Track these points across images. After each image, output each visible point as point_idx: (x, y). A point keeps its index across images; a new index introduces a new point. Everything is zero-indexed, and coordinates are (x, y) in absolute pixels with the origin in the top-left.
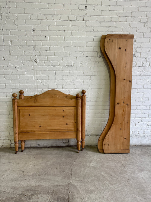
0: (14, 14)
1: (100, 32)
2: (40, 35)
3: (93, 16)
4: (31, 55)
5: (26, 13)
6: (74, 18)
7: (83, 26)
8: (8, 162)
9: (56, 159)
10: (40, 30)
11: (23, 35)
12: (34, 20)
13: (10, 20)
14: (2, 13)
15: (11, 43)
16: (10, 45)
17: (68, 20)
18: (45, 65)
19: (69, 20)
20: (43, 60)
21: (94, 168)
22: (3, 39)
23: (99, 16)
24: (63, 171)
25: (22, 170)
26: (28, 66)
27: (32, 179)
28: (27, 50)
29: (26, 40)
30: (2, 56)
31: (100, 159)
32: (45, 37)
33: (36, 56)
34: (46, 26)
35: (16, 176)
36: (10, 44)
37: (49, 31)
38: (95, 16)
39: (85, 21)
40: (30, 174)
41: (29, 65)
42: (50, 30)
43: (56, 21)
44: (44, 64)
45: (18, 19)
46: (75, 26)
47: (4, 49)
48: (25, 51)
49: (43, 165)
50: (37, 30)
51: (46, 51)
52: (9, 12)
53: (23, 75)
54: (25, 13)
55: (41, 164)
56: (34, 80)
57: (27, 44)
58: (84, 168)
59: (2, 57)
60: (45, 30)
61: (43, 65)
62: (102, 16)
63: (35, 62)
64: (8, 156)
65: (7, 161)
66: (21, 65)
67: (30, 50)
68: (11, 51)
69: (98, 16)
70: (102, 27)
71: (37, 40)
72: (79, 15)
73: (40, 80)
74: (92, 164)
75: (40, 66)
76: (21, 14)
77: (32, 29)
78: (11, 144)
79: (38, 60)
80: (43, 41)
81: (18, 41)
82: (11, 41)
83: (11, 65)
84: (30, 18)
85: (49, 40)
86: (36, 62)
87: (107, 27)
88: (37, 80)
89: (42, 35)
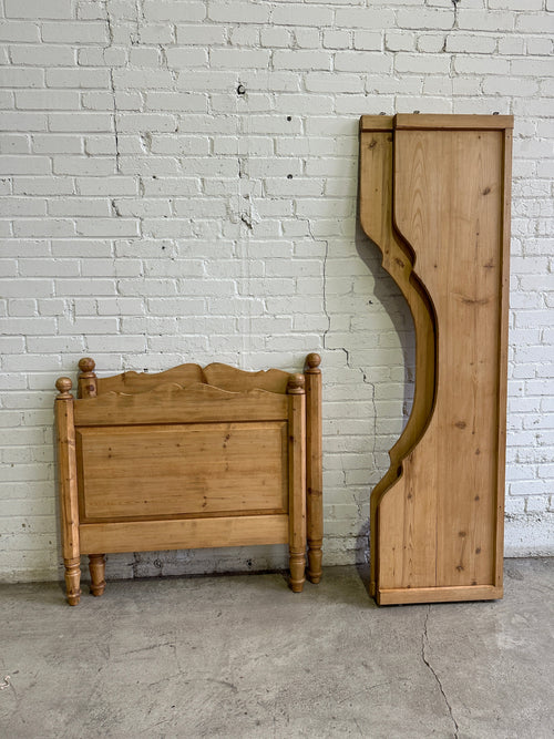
0: (164, 25)
1: (509, 100)
2: (269, 112)
3: (483, 34)
4: (231, 196)
5: (211, 22)
6: (407, 41)
7: (443, 74)
8: (146, 644)
9: (343, 624)
10: (269, 91)
11: (198, 112)
12: (243, 50)
13: (143, 47)
14: (111, 18)
15: (148, 145)
16: (142, 154)
17: (382, 48)
18: (286, 237)
19: (386, 49)
20: (275, 217)
21: (520, 656)
22: (113, 127)
23: (506, 32)
24: (400, 679)
25: (222, 679)
26: (214, 240)
27: (283, 720)
28: (212, 175)
29: (210, 134)
30: (109, 200)
31: (521, 614)
32: (289, 119)
33: (247, 197)
34: (293, 74)
35: (211, 709)
36: (144, 149)
37: (306, 95)
38: (492, 35)
39: (449, 55)
40: (267, 697)
41: (220, 236)
42: (308, 91)
43: (333, 52)
44: (281, 233)
45: (177, 45)
46: (411, 73)
47: (115, 172)
48: (203, 180)
49: (300, 649)
50: (253, 91)
51: (290, 176)
52: (140, 16)
53: (197, 277)
54: (208, 20)
55: (292, 645)
56: (238, 298)
57: (212, 149)
58: (478, 659)
59: (110, 205)
60: (286, 92)
61: (277, 237)
62: (516, 36)
63: (244, 224)
64: (137, 616)
65: (146, 641)
66: (188, 237)
67: (227, 176)
68: (147, 179)
69: (502, 35)
70: (518, 76)
71: (254, 133)
72: (427, 30)
73: (260, 296)
74: (503, 641)
75: (264, 238)
76: (190, 22)
77: (237, 85)
78: (138, 562)
79: (255, 217)
80: (278, 135)
81: (175, 137)
82: (147, 136)
83: (146, 238)
84: (229, 42)
85: (302, 132)
86: (249, 226)
87: (534, 78)
88: (251, 299)
89: (276, 112)
